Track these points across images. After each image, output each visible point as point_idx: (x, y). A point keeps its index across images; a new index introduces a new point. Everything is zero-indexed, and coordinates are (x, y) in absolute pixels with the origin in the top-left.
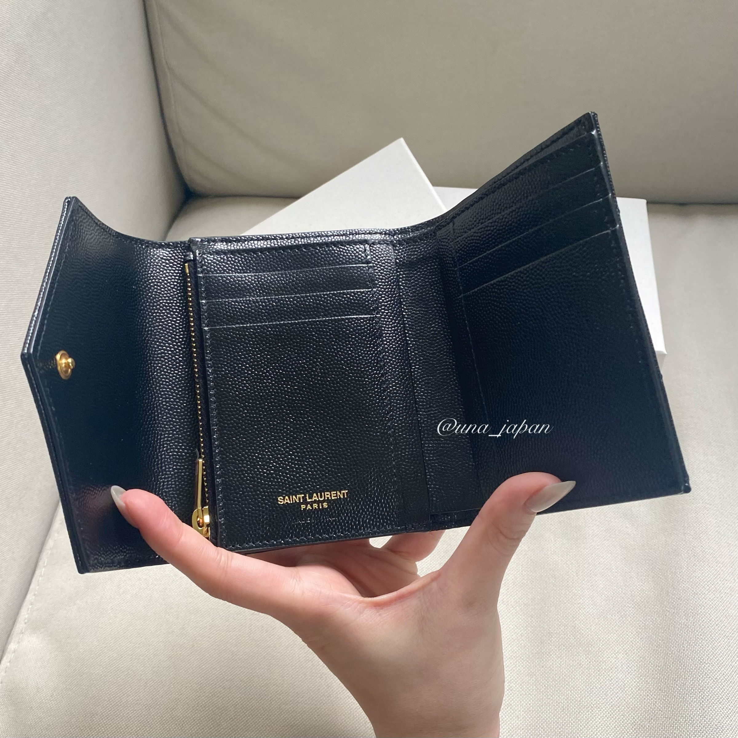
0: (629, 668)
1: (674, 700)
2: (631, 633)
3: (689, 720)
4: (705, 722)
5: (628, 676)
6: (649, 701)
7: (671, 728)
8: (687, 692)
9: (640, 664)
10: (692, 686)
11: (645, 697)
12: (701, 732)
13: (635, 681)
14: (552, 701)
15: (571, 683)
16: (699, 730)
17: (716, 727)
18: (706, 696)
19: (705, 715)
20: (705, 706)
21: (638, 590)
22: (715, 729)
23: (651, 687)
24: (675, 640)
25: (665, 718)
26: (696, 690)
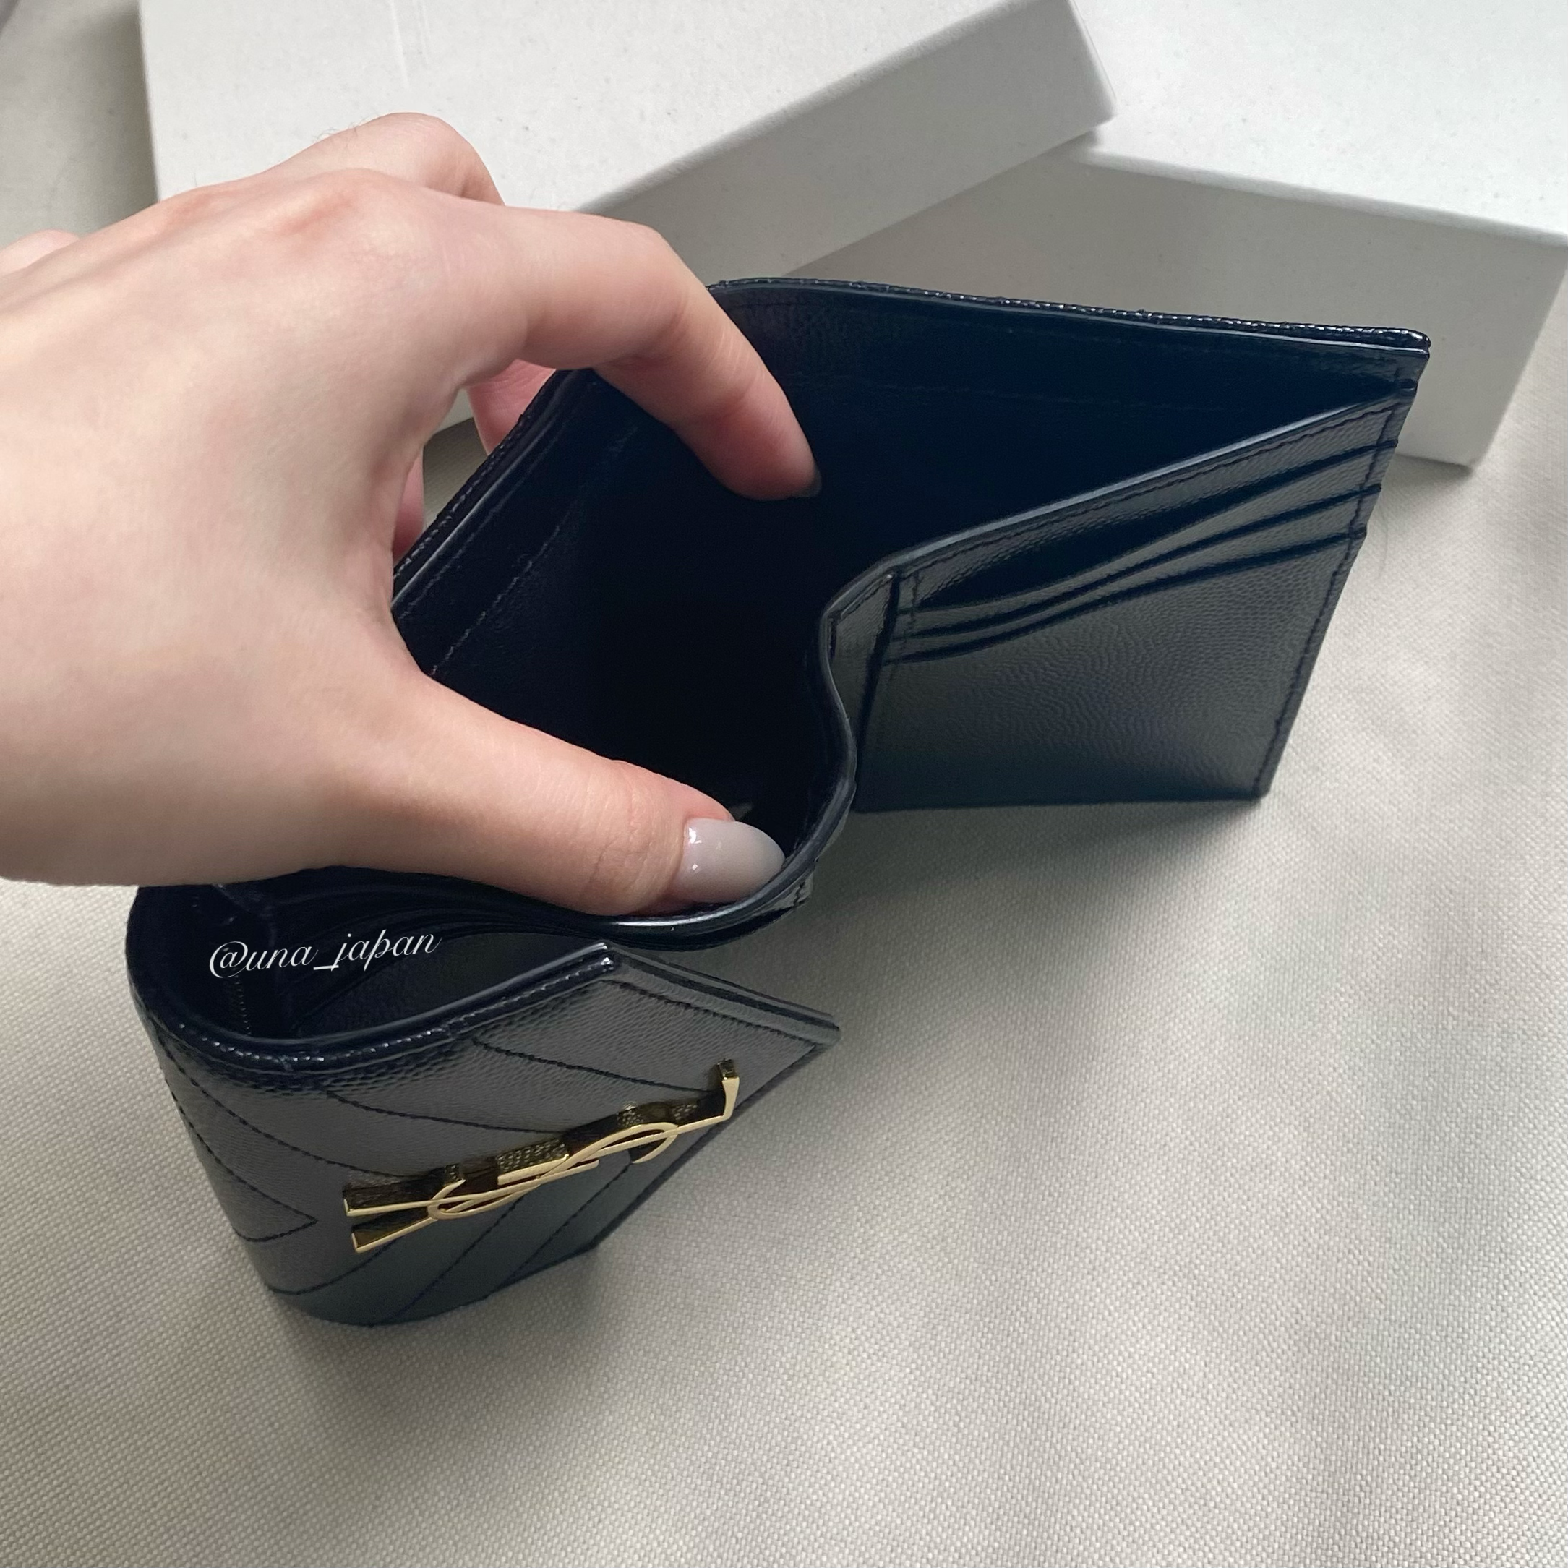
0: (1307, 1169)
1: (1422, 1275)
2: (1331, 1069)
3: (1455, 1335)
4: (1502, 1347)
5: (1300, 1193)
6: (1350, 1266)
7: (1401, 1352)
8: (1465, 1257)
9: (1344, 1159)
10: (1483, 1242)
11: (1341, 1255)
12: (1485, 1371)
13: (1319, 1206)
14: (1063, 1242)
15: (1126, 1196)
16: (1480, 1365)
17: (1531, 1362)
18: (1518, 1274)
19: (1504, 1326)
20: (1511, 1299)
21: (1375, 944)
22: (1527, 1368)
23: (1363, 1228)
24: (1459, 1105)
25: (1387, 1323)
26: (1493, 1254)
